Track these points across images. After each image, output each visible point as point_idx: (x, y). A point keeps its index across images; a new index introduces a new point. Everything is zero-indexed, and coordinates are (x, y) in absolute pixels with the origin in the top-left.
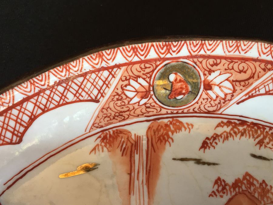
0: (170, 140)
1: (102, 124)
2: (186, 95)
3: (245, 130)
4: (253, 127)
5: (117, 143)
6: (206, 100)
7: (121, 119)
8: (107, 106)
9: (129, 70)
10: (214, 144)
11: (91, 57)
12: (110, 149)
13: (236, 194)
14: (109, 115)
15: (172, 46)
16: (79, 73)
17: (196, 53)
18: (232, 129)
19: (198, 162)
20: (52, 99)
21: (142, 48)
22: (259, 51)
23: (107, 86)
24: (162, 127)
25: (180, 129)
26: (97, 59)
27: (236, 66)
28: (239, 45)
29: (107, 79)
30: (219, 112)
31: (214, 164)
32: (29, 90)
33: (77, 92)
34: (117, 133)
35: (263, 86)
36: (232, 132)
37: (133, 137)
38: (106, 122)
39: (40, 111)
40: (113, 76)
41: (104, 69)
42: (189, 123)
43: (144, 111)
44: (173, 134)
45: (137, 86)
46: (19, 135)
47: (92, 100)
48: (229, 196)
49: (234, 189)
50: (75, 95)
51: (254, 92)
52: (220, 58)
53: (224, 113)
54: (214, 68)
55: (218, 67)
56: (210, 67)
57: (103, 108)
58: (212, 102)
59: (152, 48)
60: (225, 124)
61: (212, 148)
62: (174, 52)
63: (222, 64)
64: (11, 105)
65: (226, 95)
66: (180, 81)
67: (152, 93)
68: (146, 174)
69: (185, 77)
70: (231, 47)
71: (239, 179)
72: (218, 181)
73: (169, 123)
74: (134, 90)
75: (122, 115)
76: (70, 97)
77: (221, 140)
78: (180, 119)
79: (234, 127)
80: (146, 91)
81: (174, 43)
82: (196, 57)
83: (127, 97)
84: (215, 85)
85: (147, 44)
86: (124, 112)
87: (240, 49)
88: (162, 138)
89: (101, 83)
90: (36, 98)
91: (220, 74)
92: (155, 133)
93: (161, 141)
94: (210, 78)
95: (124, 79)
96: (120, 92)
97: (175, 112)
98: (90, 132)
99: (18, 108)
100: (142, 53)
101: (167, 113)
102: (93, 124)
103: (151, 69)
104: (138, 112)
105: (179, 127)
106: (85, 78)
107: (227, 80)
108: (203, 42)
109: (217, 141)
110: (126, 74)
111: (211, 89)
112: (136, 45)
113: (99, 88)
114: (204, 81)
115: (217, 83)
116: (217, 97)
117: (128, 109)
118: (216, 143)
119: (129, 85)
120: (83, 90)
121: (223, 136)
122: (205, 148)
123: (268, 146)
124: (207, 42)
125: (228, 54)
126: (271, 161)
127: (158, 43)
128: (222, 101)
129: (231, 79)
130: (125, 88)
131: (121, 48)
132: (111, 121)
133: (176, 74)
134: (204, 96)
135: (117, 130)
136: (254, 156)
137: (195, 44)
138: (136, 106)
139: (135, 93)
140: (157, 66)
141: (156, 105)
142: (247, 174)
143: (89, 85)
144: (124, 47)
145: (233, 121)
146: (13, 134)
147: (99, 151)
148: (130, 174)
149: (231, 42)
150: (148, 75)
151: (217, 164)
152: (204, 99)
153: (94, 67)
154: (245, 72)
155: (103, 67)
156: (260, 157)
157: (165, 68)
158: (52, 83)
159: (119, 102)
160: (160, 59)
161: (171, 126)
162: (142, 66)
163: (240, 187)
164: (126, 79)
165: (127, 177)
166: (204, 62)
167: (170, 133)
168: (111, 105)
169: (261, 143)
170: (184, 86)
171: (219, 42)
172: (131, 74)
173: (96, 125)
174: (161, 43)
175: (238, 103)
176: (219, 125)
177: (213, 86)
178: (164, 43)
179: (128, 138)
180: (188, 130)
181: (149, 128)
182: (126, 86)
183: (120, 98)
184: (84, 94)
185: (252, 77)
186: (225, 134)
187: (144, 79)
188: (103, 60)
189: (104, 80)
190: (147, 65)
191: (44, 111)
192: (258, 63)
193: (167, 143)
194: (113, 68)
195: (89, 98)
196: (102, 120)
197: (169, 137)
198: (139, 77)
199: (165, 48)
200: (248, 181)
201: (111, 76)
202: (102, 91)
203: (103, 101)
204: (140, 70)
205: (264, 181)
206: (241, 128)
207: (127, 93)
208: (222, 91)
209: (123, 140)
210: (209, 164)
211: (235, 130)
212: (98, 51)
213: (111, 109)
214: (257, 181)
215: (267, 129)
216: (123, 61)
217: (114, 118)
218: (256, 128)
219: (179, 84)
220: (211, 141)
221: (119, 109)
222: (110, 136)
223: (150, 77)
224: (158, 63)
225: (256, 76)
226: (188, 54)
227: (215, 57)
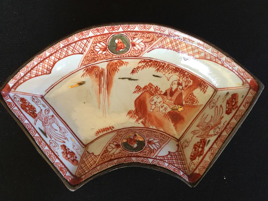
0: (117, 70)
1: (86, 64)
2: (124, 49)
3: (151, 64)
4: (155, 63)
5: (93, 72)
6: (133, 51)
7: (94, 61)
8: (87, 55)
9: (96, 39)
10: (137, 71)
11: (78, 34)
12: (90, 75)
13: (144, 92)
14: (88, 59)
15: (115, 28)
16: (73, 41)
17: (126, 30)
18: (146, 64)
19: (130, 79)
20: (62, 54)
21: (101, 29)
22: (154, 29)
23: (86, 46)
24: (114, 64)
25: (122, 65)
26: (81, 35)
27: (145, 35)
28: (145, 26)
29: (86, 43)
30: (140, 56)
31: (136, 80)
32: (52, 51)
33: (73, 50)
34: (93, 67)
35: (157, 44)
36: (146, 65)
37: (101, 69)
38: (88, 63)
39: (57, 60)
40: (89, 42)
41: (84, 39)
42: (127, 62)
43: (105, 57)
44: (119, 67)
45: (100, 46)
46: (50, 70)
47: (80, 53)
48: (141, 93)
49: (144, 90)
50: (72, 52)
51: (154, 47)
52: (138, 32)
53: (142, 56)
54: (136, 36)
55: (137, 36)
56: (134, 36)
57: (85, 57)
58: (136, 52)
59: (106, 28)
60: (143, 62)
61: (136, 73)
62: (116, 30)
63: (139, 34)
64: (45, 57)
65: (142, 48)
66: (121, 43)
67: (108, 49)
68: (107, 85)
69: (122, 41)
70: (142, 27)
71: (146, 86)
72: (137, 87)
73: (117, 62)
74: (99, 47)
75: (94, 59)
76: (70, 52)
77: (141, 69)
78: (122, 60)
79: (147, 63)
80: (105, 48)
81: (115, 26)
82: (127, 31)
83: (96, 51)
84: (137, 44)
85: (103, 27)
86: (96, 58)
87: (146, 28)
88: (114, 69)
89: (83, 45)
90: (55, 54)
91: (138, 39)
92: (110, 67)
93: (114, 71)
94: (134, 41)
95: (94, 43)
96: (92, 49)
97: (120, 57)
98: (80, 67)
99: (48, 59)
100: (101, 31)
101: (116, 58)
102: (81, 64)
103: (106, 38)
104: (102, 57)
105: (122, 64)
106: (76, 44)
107: (142, 42)
108: (129, 25)
109: (139, 69)
110: (95, 41)
111: (135, 46)
112: (98, 28)
113: (83, 48)
114: (132, 42)
115: (138, 43)
116: (138, 49)
117: (97, 56)
118: (138, 71)
119: (97, 45)
120: (75, 49)
121: (141, 67)
122: (133, 73)
123: (161, 71)
124: (130, 25)
125: (141, 30)
126: (161, 78)
127: (108, 26)
128: (141, 51)
129: (143, 41)
130: (95, 47)
131: (91, 30)
132: (89, 62)
133: (118, 40)
134: (132, 49)
135: (93, 66)
136: (154, 76)
137: (125, 26)
138: (101, 55)
139: (100, 49)
140: (109, 37)
141: (110, 54)
142: (150, 84)
143: (78, 47)
144: (92, 29)
145: (146, 60)
146: (47, 70)
147: (85, 76)
148: (100, 86)
149: (141, 25)
150: (105, 41)
151: (138, 80)
152: (132, 51)
153: (79, 39)
154: (149, 38)
155: (83, 38)
156: (157, 76)
157: (113, 37)
158: (61, 47)
159: (93, 54)
160: (110, 33)
161: (118, 63)
162: (102, 36)
163: (146, 89)
164: (95, 43)
165: (99, 87)
166: (131, 34)
167: (118, 67)
168: (89, 55)
169: (158, 70)
170: (123, 45)
171: (136, 25)
172: (97, 41)
173: (83, 64)
174: (109, 26)
175: (148, 52)
176: (140, 62)
177: (136, 45)
178: (111, 26)
179: (98, 70)
180: (126, 65)
181: (108, 65)
182: (95, 46)
183: (93, 52)
184: (76, 51)
185: (152, 40)
186: (143, 66)
187: (103, 42)
188: (83, 35)
189: (85, 44)
190: (104, 36)
191: (59, 60)
192: (154, 34)
193: (116, 71)
194: (88, 38)
195: (79, 53)
196: (85, 62)
197: (117, 69)
198: (101, 42)
199: (112, 28)
200: (150, 86)
201: (88, 42)
202: (84, 49)
203: (85, 53)
204: (101, 38)
205: (157, 86)
206: (150, 63)
207: (96, 49)
208: (140, 47)
209: (96, 70)
210: (134, 80)
211: (147, 64)
212: (81, 32)
213: (89, 57)
214: (154, 86)
215: (161, 63)
216: (93, 35)
217: (91, 61)
218: (156, 63)
219: (120, 44)
220: (136, 70)
221: (93, 56)
222: (90, 69)
223: (106, 42)
224: (109, 35)
225: (154, 40)
226: (123, 30)
227: (136, 32)
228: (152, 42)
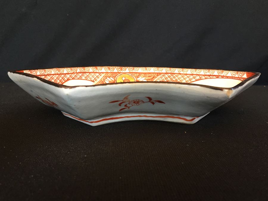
9: (107, 75)
11: (93, 68)
15: (123, 68)
16: (88, 71)
20: (77, 76)
22: (154, 70)
23: (98, 78)
26: (95, 69)
27: (147, 75)
28: (146, 68)
32: (69, 71)
39: (71, 78)
41: (97, 73)
46: (62, 82)
47: (92, 81)
50: (85, 78)
52: (141, 73)
54: (139, 76)
55: (141, 76)
59: (115, 68)
62: (123, 70)
64: (62, 73)
66: (127, 80)
76: (83, 78)
82: (132, 73)
85: (113, 67)
87: (147, 70)
89: (95, 76)
90: (71, 74)
91: (142, 78)
94: (138, 79)
96: (103, 80)
99: (64, 75)
100: (112, 70)
103: (115, 75)
106: (90, 74)
108: (134, 68)
112: (110, 67)
114: (136, 80)
119: (107, 79)
125: (143, 72)
129: (146, 79)
131: (104, 67)
133: (125, 77)
137: (131, 68)
140: (117, 75)
143: (91, 76)
146: (60, 81)
149: (143, 68)
153: (93, 71)
154: (151, 77)
158: (78, 72)
160: (118, 72)
164: (105, 77)
166: (135, 74)
171: (139, 68)
174: (118, 67)
178: (120, 67)
182: (105, 79)
184: (88, 78)
188: (97, 69)
189: (97, 76)
190: (113, 74)
191: (73, 79)
192: (155, 74)
194: (101, 73)
198: (111, 77)
199: (120, 69)
201: (100, 75)
202: (96, 79)
203: (96, 82)
204: (111, 75)
207: (106, 81)
212: (96, 67)
216: (105, 71)
223: (115, 78)
224: (118, 74)
225: (155, 77)
226: (129, 72)
227: (139, 73)
228: (153, 79)
